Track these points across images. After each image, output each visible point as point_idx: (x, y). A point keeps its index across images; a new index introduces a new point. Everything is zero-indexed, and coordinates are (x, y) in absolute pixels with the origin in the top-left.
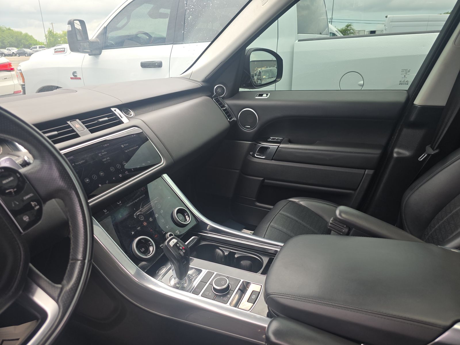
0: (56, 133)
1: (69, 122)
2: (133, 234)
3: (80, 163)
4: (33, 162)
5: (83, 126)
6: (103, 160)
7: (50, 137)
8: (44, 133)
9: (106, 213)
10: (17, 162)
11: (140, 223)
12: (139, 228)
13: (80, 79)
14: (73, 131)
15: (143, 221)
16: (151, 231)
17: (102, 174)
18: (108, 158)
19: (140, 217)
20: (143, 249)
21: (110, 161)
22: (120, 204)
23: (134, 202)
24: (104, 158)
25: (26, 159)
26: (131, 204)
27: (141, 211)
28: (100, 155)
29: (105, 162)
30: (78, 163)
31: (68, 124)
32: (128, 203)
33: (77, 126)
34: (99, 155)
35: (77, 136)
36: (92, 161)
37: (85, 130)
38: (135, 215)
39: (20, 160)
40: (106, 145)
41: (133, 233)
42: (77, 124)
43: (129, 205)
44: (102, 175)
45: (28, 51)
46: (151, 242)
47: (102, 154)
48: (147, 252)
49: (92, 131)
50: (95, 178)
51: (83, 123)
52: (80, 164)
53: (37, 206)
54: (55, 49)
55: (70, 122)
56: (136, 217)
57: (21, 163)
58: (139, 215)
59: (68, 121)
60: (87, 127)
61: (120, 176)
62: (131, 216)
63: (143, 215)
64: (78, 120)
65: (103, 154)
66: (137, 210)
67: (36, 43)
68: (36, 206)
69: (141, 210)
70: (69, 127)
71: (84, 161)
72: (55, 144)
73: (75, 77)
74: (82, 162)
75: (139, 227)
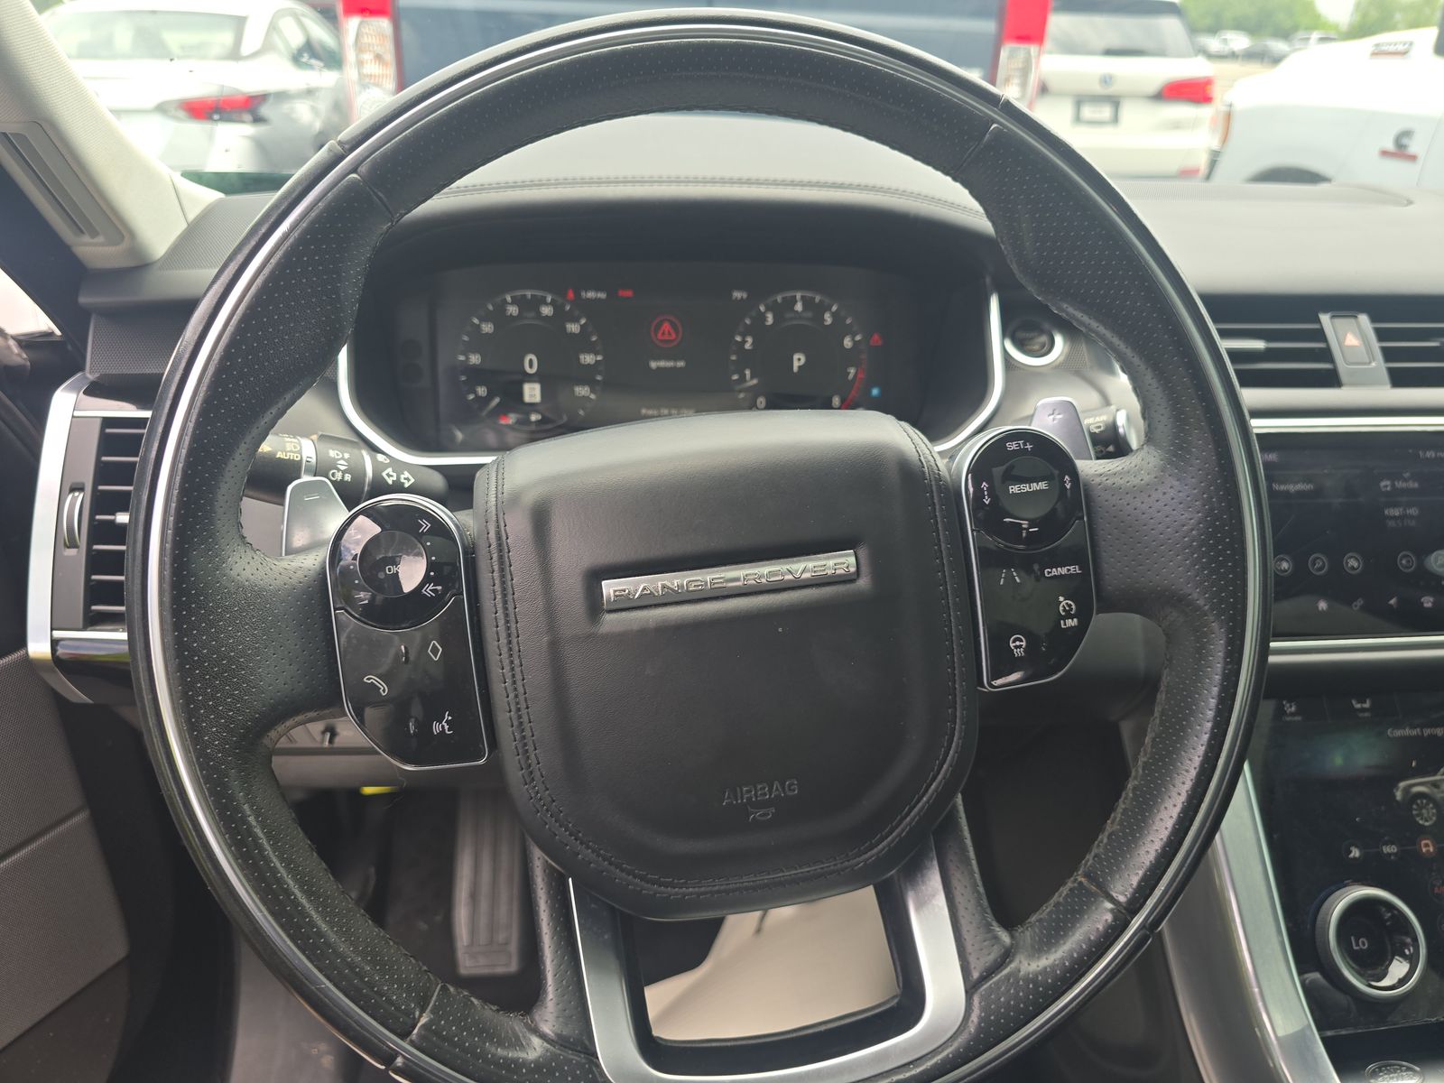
0: (1259, 345)
1: (1325, 319)
2: (1352, 855)
3: (1292, 488)
4: (1141, 448)
5: (1376, 346)
6: (1386, 512)
7: (1236, 355)
8: (1225, 334)
9: (1288, 719)
10: (1086, 422)
11: (1409, 832)
12: (1389, 849)
13: (1413, 158)
14: (1326, 355)
15: (1422, 831)
16: (1436, 890)
17: (1353, 563)
18: (1413, 511)
19: (1420, 808)
20: (1363, 944)
21: (1413, 523)
22: (1363, 710)
23: (1427, 732)
24: (1395, 505)
25: (1121, 421)
26: (1408, 732)
27: (1435, 785)
28: (1387, 486)
29: (1391, 524)
30: (1283, 488)
31: (1319, 321)
32: (1398, 725)
33: (1352, 340)
34: (1383, 484)
35: (1330, 379)
36: (1340, 500)
37: (1373, 364)
38: (1402, 784)
39: (1098, 419)
40: (1430, 454)
41: (1355, 853)
42: (1355, 334)
43: (1398, 733)
44: (1353, 568)
45: (1278, 46)
46: (1415, 940)
47: (1393, 485)
48: (1373, 964)
49: (1399, 379)
50: (1320, 569)
51: (1382, 335)
52: (1287, 492)
53: (1072, 617)
54: (1377, 45)
55: (1333, 317)
56: (1404, 798)
57: (1097, 431)
58: (1421, 795)
59: (1325, 311)
60: (1389, 355)
61: (1425, 605)
62: (1382, 781)
63: (1437, 805)
64: (1364, 319)
65: (1400, 484)
66: (1420, 772)
67: (1316, 22)
68: (1069, 616)
69: (1440, 780)
70: (1320, 335)
71: (1309, 487)
72: (1244, 384)
73: (1400, 150)
74: (1300, 487)
75: (1392, 844)
